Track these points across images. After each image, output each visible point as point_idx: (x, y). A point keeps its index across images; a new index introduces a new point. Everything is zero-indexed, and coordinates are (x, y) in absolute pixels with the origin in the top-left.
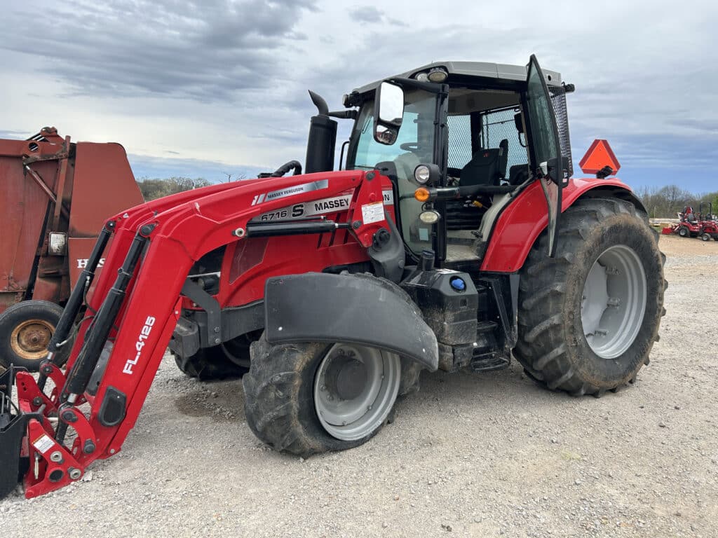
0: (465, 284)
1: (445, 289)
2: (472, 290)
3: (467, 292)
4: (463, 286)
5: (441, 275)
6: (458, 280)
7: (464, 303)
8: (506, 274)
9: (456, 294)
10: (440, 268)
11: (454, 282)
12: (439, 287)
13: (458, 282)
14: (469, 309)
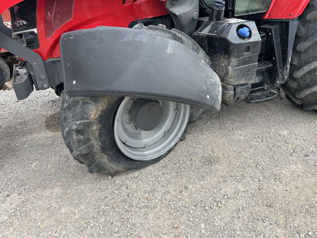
0: (250, 32)
1: (232, 37)
2: (256, 37)
3: (252, 40)
4: (248, 34)
5: (229, 24)
6: (245, 28)
7: (248, 49)
8: (286, 20)
9: (241, 41)
10: (229, 18)
11: (240, 30)
12: (227, 36)
13: (245, 30)
14: (252, 54)
